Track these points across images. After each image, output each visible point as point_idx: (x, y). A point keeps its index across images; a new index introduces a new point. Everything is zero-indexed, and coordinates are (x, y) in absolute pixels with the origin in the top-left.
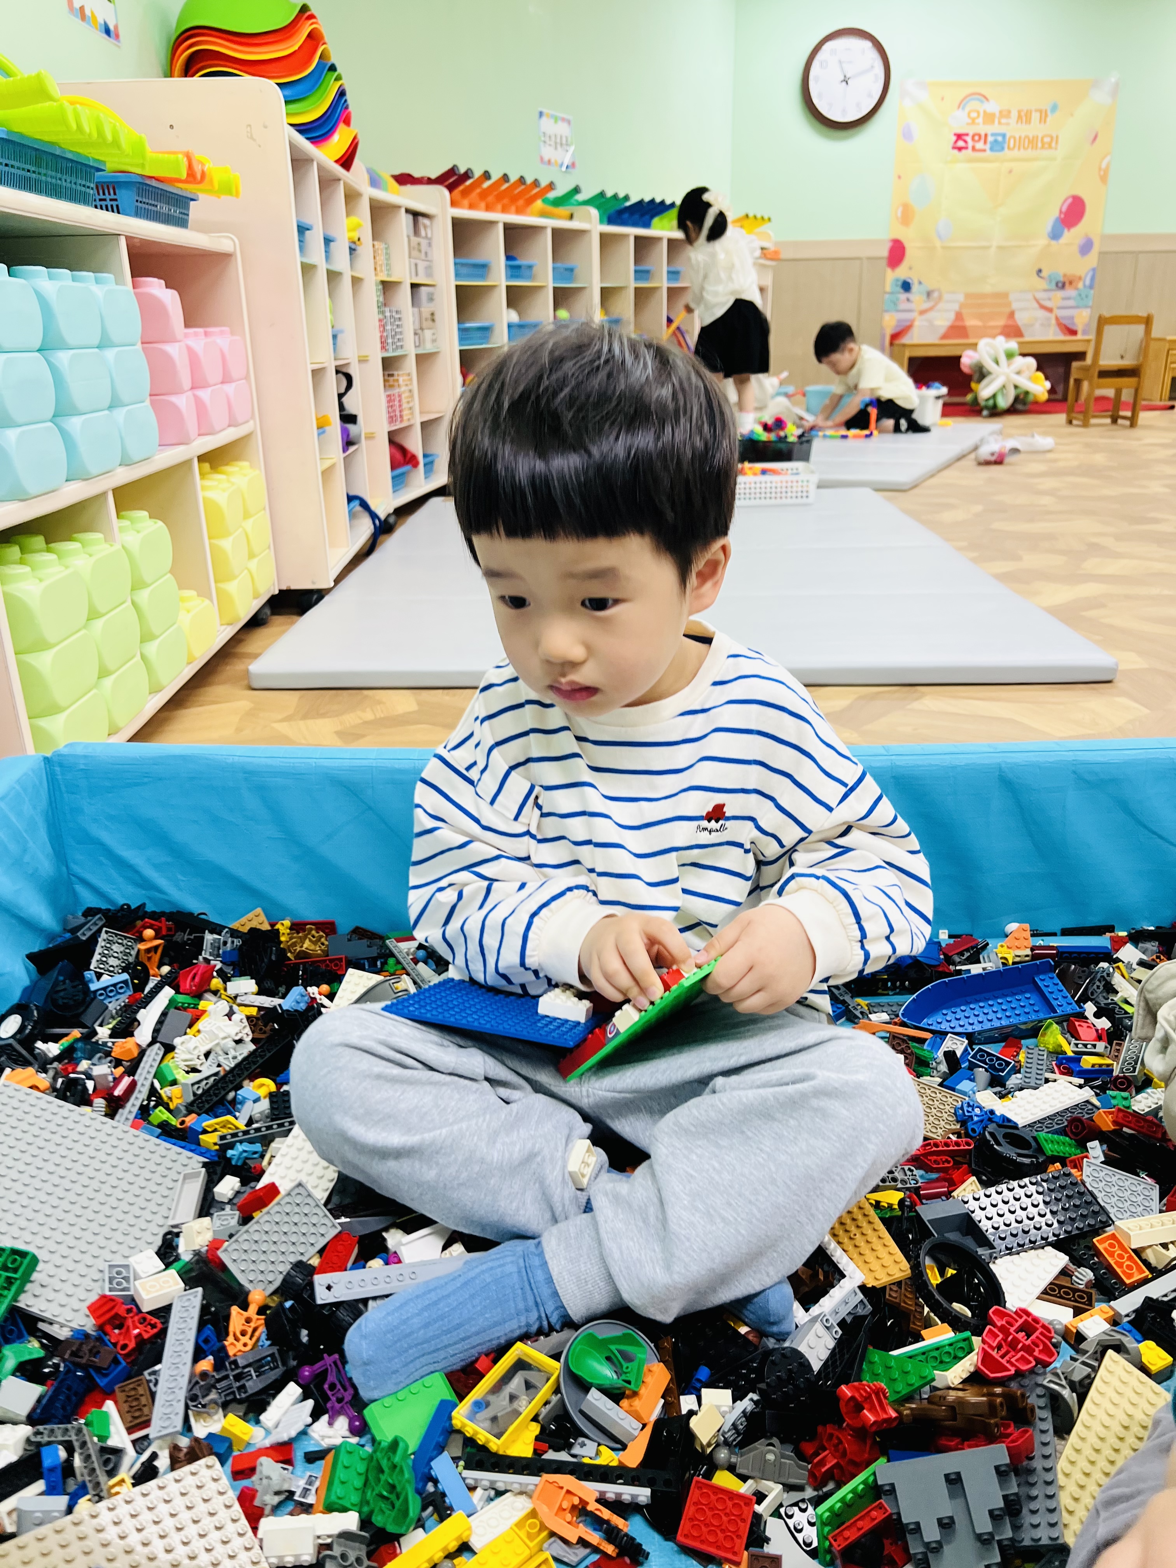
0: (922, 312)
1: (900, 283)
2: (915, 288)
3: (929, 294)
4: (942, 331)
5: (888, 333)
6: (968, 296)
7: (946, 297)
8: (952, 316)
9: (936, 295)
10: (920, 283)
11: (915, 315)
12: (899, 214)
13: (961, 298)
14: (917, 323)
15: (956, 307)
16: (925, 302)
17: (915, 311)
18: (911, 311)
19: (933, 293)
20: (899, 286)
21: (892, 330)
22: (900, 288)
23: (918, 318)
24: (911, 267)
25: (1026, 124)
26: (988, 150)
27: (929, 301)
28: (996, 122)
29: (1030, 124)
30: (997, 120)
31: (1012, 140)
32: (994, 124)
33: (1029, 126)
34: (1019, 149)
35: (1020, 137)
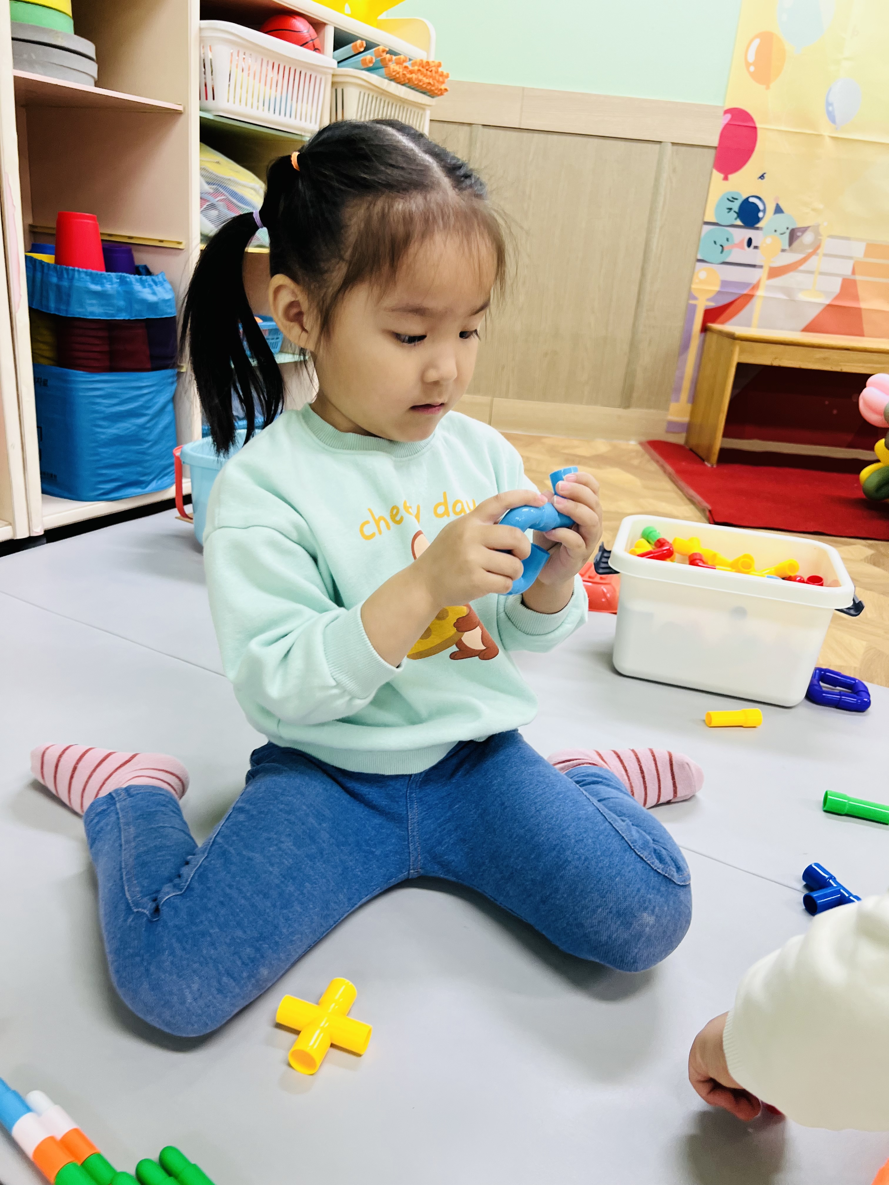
0: (775, 272)
1: (736, 206)
2: (767, 220)
3: (793, 235)
4: (812, 314)
5: (702, 304)
6: (872, 248)
7: (828, 244)
8: (836, 286)
9: (807, 238)
10: (778, 210)
11: (762, 274)
12: (751, 58)
13: (858, 250)
14: (760, 293)
15: (847, 271)
16: (783, 251)
17: (761, 267)
18: (754, 266)
19: (802, 235)
20: (735, 212)
21: (708, 300)
22: (735, 215)
23: (765, 282)
24: (765, 173)
27: (791, 251)
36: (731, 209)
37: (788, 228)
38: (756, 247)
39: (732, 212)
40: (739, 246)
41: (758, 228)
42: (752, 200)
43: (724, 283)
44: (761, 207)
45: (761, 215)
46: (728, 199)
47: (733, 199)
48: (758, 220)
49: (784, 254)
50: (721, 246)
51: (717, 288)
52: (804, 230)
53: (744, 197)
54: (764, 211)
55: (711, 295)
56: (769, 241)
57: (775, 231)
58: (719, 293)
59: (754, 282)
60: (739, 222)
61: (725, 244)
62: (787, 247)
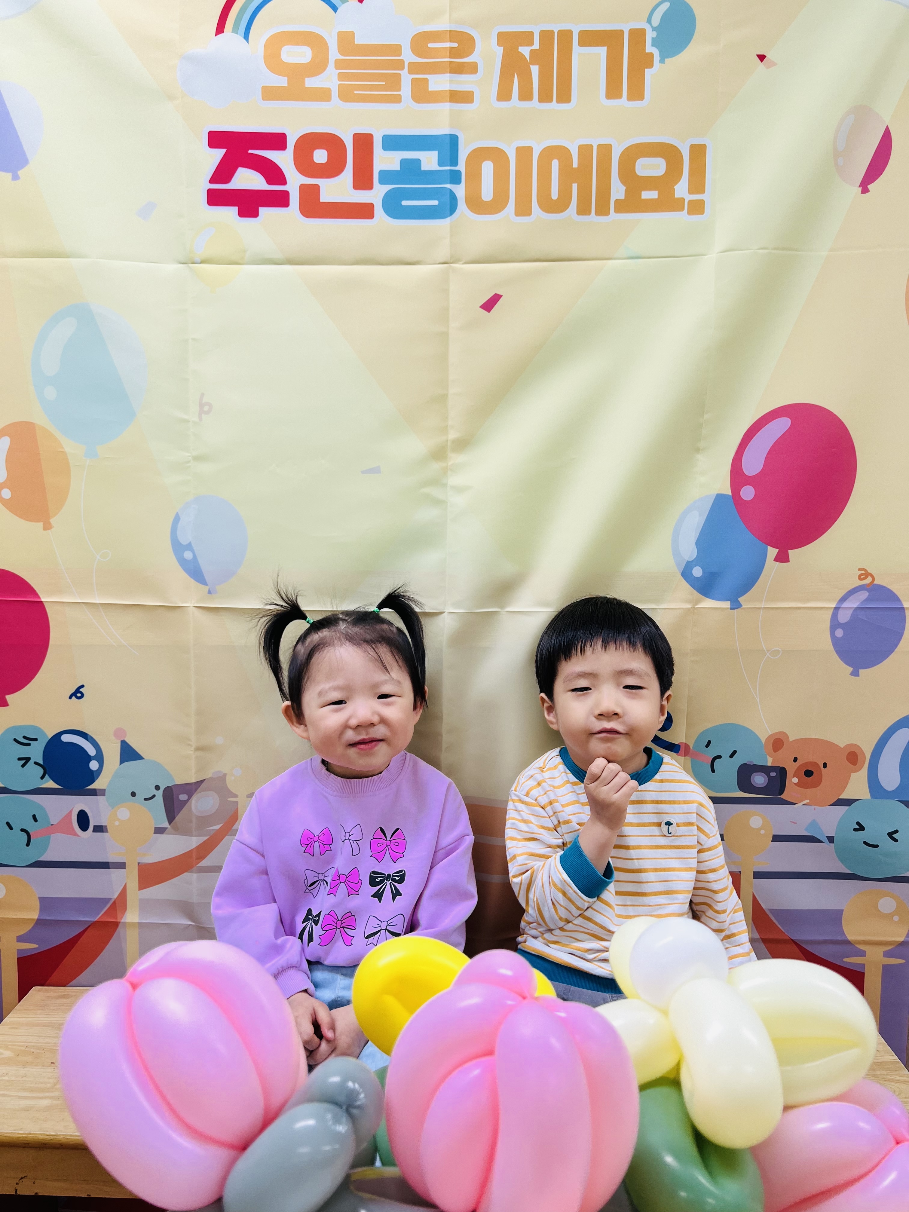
0: (153, 874)
2: (110, 774)
3: (172, 801)
5: (10, 948)
9: (202, 805)
10: (129, 753)
11: (126, 879)
16: (159, 831)
17: (121, 865)
18: (105, 865)
19: (190, 797)
20: (36, 763)
21: (20, 939)
22: (41, 771)
23: (134, 895)
24: (82, 686)
25: (545, 97)
26: (379, 210)
27: (177, 831)
28: (406, 90)
29: (565, 96)
30: (406, 78)
31: (488, 168)
32: (397, 99)
33: (564, 106)
34: (523, 210)
35: (524, 153)
36: (27, 760)
37: (157, 788)
38: (99, 829)
39: (31, 763)
40: (63, 827)
41: (94, 793)
42: (65, 738)
43: (46, 903)
44: (91, 751)
45: (94, 765)
46: (15, 740)
47: (28, 741)
48: (93, 776)
49: (163, 838)
50: (22, 830)
51: (35, 916)
52: (191, 789)
53: (50, 734)
54: (99, 757)
55: (24, 930)
56: (124, 813)
57: (133, 794)
58: (39, 922)
59: (114, 895)
60: (50, 784)
61: (31, 827)
62: (166, 824)
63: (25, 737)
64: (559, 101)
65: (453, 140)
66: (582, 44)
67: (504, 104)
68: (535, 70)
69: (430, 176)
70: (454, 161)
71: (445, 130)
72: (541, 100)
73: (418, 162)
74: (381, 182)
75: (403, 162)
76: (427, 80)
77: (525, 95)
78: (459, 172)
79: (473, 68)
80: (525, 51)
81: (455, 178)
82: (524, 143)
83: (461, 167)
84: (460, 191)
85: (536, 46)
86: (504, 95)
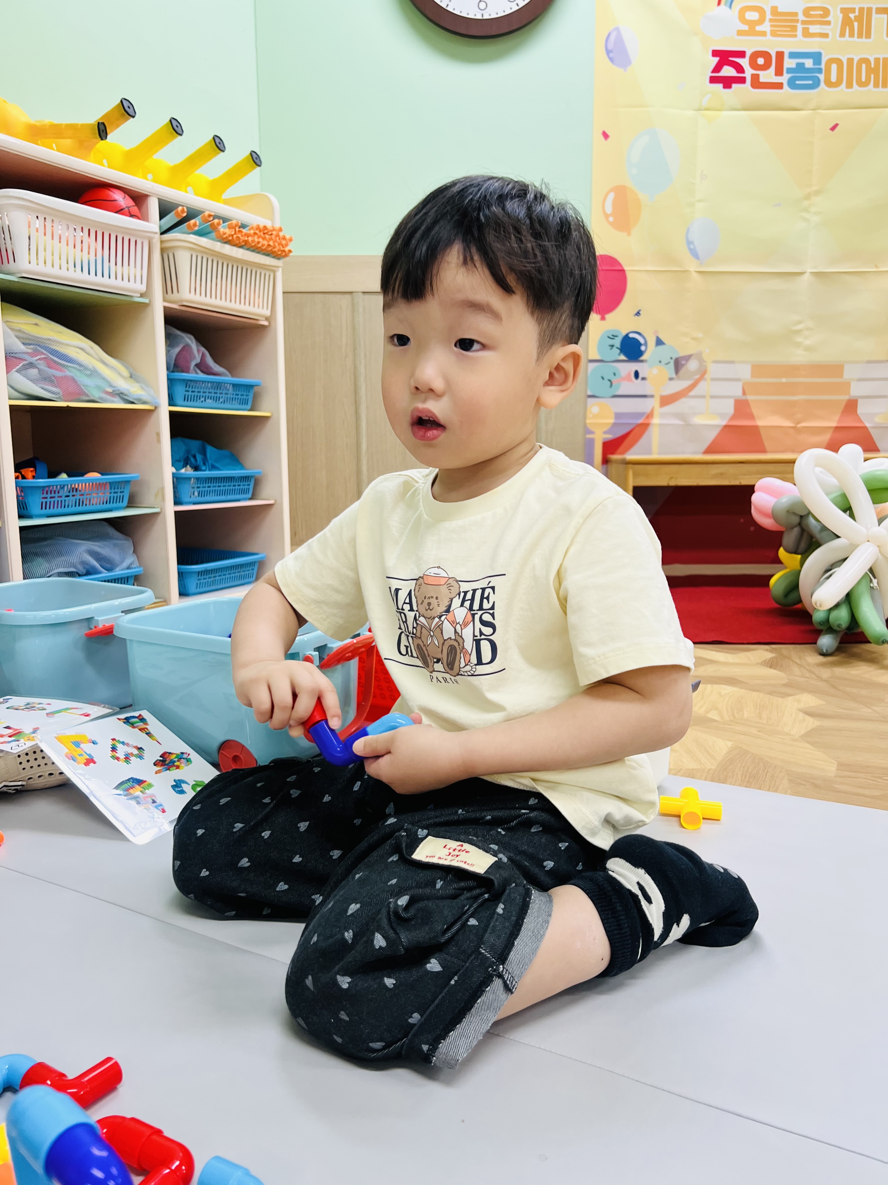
0: (666, 401)
1: (617, 342)
2: (650, 352)
3: (678, 364)
4: (711, 436)
5: (599, 438)
6: (758, 369)
7: (713, 370)
8: (729, 408)
9: (692, 365)
10: (659, 342)
11: (654, 403)
12: (609, 209)
13: (745, 373)
14: (656, 421)
15: (737, 391)
16: (671, 379)
17: (652, 396)
18: (645, 396)
19: (687, 363)
20: (617, 348)
21: (605, 433)
22: (618, 351)
23: (658, 410)
24: (640, 310)
25: (860, 36)
26: (785, 86)
27: (679, 378)
28: (799, 32)
29: (868, 36)
30: (800, 27)
31: (834, 67)
32: (795, 36)
33: (868, 40)
34: (849, 85)
35: (850, 61)
36: (612, 346)
37: (671, 358)
38: (643, 379)
39: (614, 348)
40: (627, 378)
41: (642, 361)
42: (631, 335)
43: (618, 416)
44: (642, 341)
45: (643, 348)
46: (609, 337)
47: (615, 336)
48: (641, 353)
49: (672, 382)
50: (609, 380)
51: (612, 421)
52: (688, 358)
53: (624, 333)
54: (646, 344)
55: (607, 428)
56: (655, 371)
57: (660, 362)
58: (614, 425)
59: (648, 411)
60: (623, 357)
61: (613, 379)
62: (674, 376)
63: (613, 336)
64: (866, 38)
65: (819, 54)
66: (876, 13)
67: (842, 39)
68: (856, 24)
69: (809, 70)
70: (820, 64)
71: (816, 50)
72: (858, 37)
73: (803, 64)
74: (787, 73)
75: (798, 64)
76: (808, 28)
77: (852, 35)
78: (821, 69)
79: (828, 23)
80: (852, 16)
81: (820, 71)
82: (851, 56)
83: (823, 66)
84: (822, 77)
85: (857, 13)
86: (842, 35)
